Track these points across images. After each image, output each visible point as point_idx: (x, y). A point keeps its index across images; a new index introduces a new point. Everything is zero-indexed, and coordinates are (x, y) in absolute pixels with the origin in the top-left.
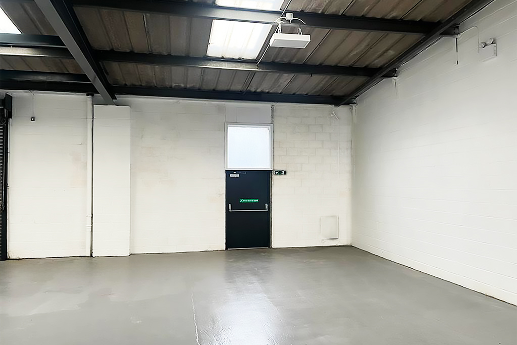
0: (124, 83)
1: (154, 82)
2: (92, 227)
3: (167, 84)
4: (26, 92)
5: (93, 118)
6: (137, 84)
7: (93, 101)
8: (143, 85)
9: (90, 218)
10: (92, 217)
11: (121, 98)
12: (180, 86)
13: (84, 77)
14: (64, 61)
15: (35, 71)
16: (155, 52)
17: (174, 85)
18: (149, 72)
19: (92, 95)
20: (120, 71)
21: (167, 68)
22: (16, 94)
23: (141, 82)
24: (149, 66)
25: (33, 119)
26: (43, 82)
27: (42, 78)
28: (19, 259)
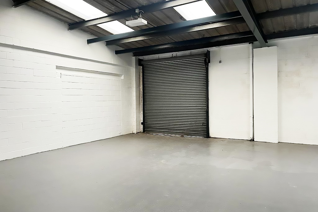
0: (273, 31)
1: (295, 27)
2: (253, 123)
3: (305, 26)
4: (216, 48)
5: (253, 57)
6: (283, 30)
7: (253, 47)
8: (287, 30)
9: (252, 118)
10: (253, 117)
11: (270, 42)
12: (316, 25)
13: (250, 32)
14: (237, 25)
15: (222, 34)
16: (297, 5)
17: (310, 26)
18: (292, 20)
19: (252, 43)
20: (271, 24)
21: (305, 15)
22: (212, 49)
23: (285, 28)
24: (293, 16)
25: (220, 62)
26: (226, 40)
27: (226, 38)
28: (215, 138)
